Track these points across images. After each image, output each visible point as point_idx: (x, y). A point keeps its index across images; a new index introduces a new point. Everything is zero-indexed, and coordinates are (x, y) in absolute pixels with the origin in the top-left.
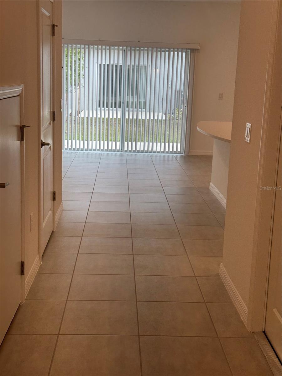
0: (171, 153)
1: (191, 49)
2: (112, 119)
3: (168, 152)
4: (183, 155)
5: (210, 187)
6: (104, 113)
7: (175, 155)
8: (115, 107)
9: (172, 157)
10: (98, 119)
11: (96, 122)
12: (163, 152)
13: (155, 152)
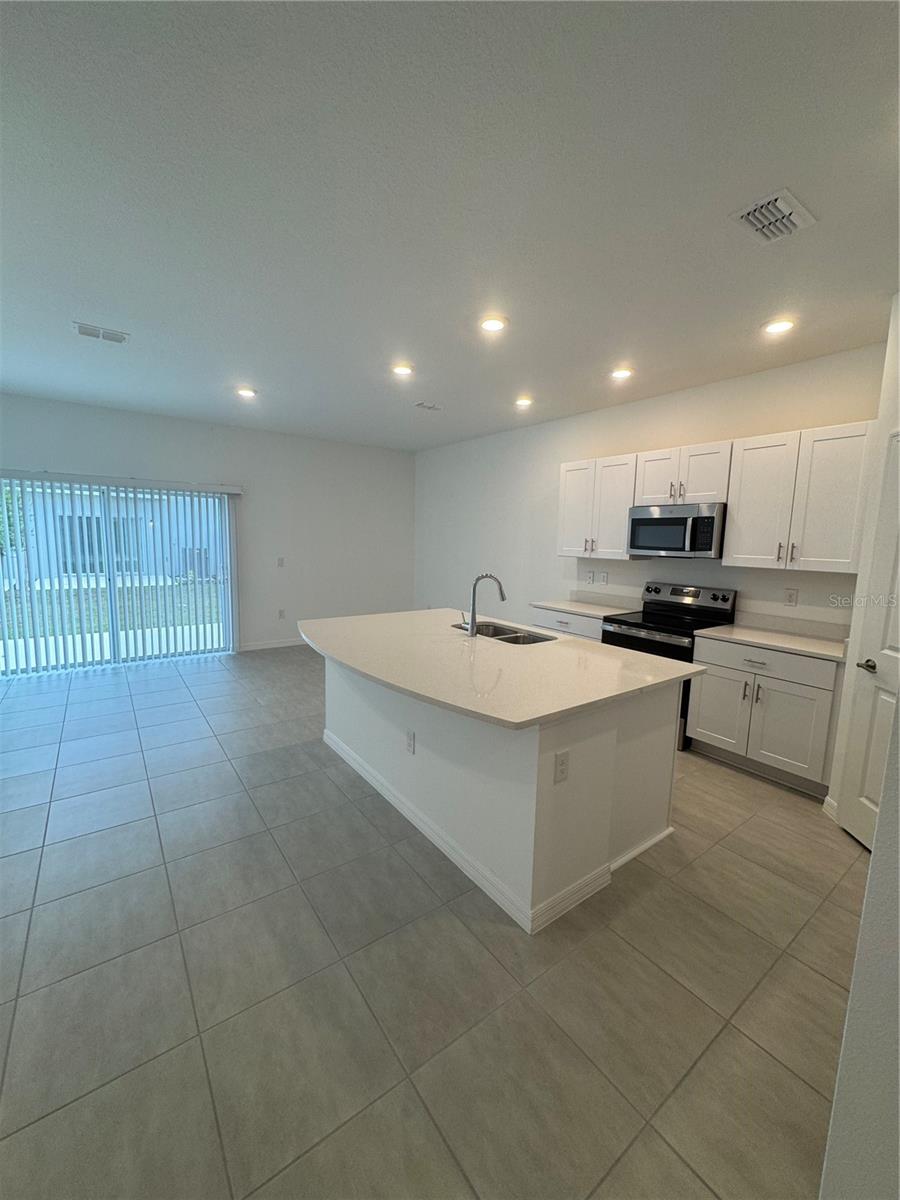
0: (210, 652)
1: (228, 494)
2: (86, 591)
3: (203, 652)
4: (230, 652)
5: (325, 737)
6: (70, 583)
7: (217, 654)
8: (92, 570)
9: (213, 658)
10: (64, 593)
11: (60, 597)
12: (196, 653)
13: (181, 655)
